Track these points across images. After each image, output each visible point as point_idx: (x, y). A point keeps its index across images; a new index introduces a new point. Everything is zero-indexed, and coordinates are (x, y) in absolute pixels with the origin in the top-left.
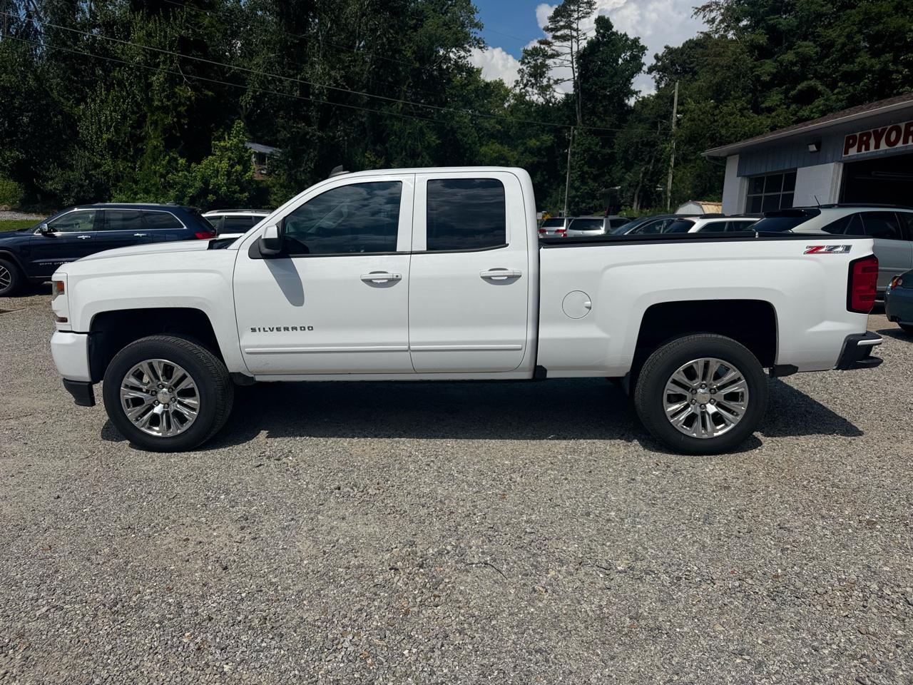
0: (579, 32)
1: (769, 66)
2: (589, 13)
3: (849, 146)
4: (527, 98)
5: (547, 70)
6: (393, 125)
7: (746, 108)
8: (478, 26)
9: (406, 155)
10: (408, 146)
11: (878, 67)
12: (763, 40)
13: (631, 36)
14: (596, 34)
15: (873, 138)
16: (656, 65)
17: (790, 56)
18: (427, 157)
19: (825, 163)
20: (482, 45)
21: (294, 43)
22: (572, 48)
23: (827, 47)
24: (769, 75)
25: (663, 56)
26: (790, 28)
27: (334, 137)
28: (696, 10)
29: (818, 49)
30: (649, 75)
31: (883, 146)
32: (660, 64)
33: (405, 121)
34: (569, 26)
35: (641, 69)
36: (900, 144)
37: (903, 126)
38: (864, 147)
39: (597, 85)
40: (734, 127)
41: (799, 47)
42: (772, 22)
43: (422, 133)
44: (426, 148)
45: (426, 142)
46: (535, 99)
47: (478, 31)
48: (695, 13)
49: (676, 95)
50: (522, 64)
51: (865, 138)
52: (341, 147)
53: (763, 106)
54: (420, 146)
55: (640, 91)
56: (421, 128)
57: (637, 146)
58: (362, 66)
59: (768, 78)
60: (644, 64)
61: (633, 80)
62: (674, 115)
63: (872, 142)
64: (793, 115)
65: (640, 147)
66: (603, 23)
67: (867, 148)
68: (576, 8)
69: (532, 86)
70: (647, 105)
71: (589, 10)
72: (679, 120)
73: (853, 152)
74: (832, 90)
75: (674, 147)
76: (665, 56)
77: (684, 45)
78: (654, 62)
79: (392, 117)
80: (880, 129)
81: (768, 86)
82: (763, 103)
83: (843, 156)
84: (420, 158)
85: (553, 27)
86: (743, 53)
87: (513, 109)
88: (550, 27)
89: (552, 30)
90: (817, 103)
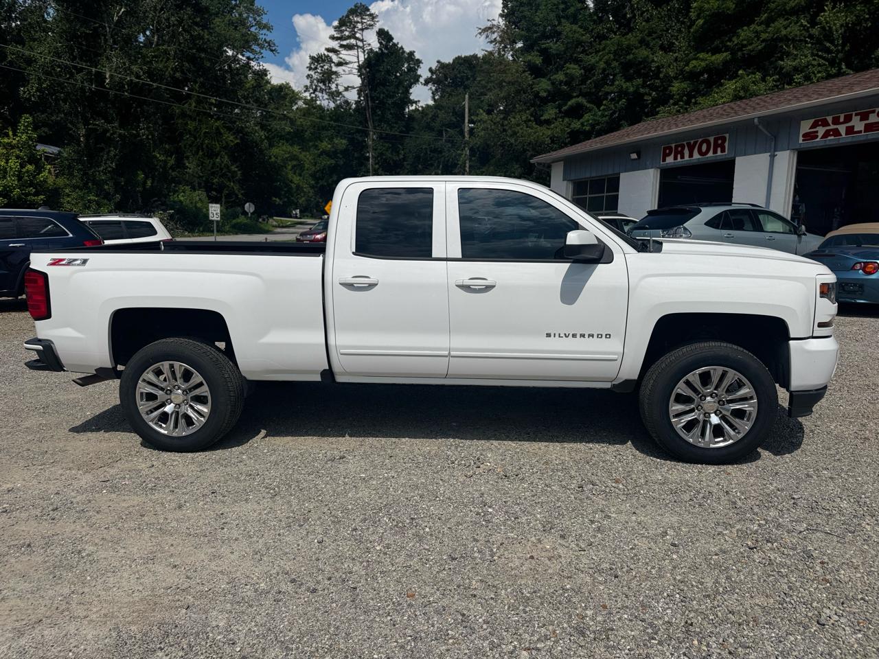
0: (365, 43)
1: (544, 85)
2: (372, 25)
3: (665, 156)
4: (318, 102)
5: (337, 77)
6: (186, 124)
7: (530, 120)
8: (267, 27)
9: (204, 154)
10: (204, 146)
11: (631, 89)
12: (538, 61)
13: (407, 50)
14: (379, 45)
15: (686, 148)
16: (431, 78)
17: (560, 76)
18: (226, 157)
19: (646, 169)
20: (273, 48)
21: (85, 33)
22: (358, 57)
23: (589, 70)
24: (545, 92)
25: (436, 70)
26: (558, 52)
27: (138, 135)
28: (480, 31)
29: (582, 71)
30: (425, 87)
31: (696, 156)
32: (434, 77)
33: (200, 121)
34: (353, 36)
35: (418, 81)
36: (711, 154)
37: (712, 139)
38: (679, 156)
39: (384, 93)
40: (522, 137)
41: (568, 68)
42: (544, 46)
43: (219, 133)
44: (224, 148)
45: (224, 143)
46: (326, 105)
47: (268, 33)
48: (480, 33)
49: (467, 106)
50: (310, 70)
51: (680, 149)
52: (146, 146)
53: (543, 118)
54: (218, 145)
55: (419, 101)
56: (217, 128)
57: (426, 152)
58: (166, 62)
59: (545, 94)
60: (420, 76)
61: (411, 91)
62: (467, 124)
63: (686, 152)
64: (567, 127)
65: (429, 153)
66: (384, 35)
67: (682, 157)
68: (359, 19)
69: (322, 91)
70: (427, 114)
71: (373, 23)
72: (471, 130)
73: (670, 160)
74: (599, 108)
75: (468, 153)
76: (438, 70)
77: (454, 60)
78: (429, 75)
79: (183, 115)
80: (692, 142)
81: (545, 101)
82: (542, 116)
83: (662, 163)
84: (219, 157)
85: (339, 36)
86: (524, 71)
87: (306, 113)
88: (336, 36)
89: (337, 39)
90: (586, 117)
